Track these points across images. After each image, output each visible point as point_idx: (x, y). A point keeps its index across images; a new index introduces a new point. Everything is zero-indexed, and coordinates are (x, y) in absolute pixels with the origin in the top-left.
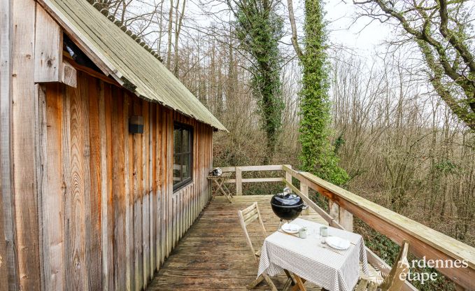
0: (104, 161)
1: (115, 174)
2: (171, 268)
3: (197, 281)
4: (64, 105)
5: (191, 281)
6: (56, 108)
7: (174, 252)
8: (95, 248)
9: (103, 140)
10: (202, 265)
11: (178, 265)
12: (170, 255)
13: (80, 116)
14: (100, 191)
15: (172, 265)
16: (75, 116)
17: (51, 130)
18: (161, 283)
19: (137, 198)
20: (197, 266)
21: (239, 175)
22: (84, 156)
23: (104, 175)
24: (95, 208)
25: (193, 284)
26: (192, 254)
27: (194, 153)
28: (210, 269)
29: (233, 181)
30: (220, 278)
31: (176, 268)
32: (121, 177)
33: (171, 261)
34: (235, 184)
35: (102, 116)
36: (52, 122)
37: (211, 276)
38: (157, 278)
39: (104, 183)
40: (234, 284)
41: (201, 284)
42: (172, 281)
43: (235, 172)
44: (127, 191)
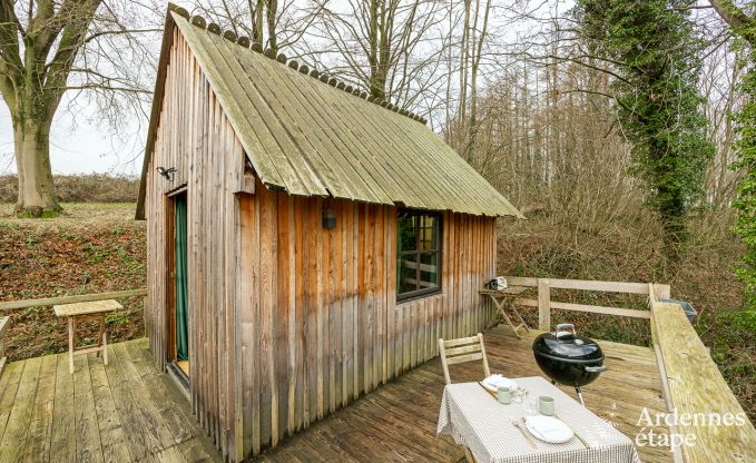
0: (292, 256)
1: (306, 270)
2: (381, 397)
3: (398, 423)
4: (255, 208)
5: (391, 419)
6: (249, 211)
7: (394, 380)
8: (281, 338)
9: (291, 235)
10: (415, 408)
11: (390, 397)
12: (389, 382)
13: (269, 216)
14: (288, 285)
15: (383, 394)
16: (265, 216)
17: (245, 229)
18: (362, 407)
19: (336, 299)
20: (410, 406)
21: (544, 294)
22: (273, 252)
23: (292, 269)
24: (282, 301)
25: (392, 424)
26: (412, 391)
27: (445, 251)
28: (422, 417)
29: (532, 303)
30: (426, 432)
31: (385, 399)
32: (313, 273)
33: (385, 389)
34: (535, 310)
35: (291, 213)
36: (245, 222)
37: (417, 424)
38: (362, 401)
39: (292, 278)
40: (438, 447)
41: (399, 427)
42: (374, 411)
43: (537, 287)
44: (320, 289)
